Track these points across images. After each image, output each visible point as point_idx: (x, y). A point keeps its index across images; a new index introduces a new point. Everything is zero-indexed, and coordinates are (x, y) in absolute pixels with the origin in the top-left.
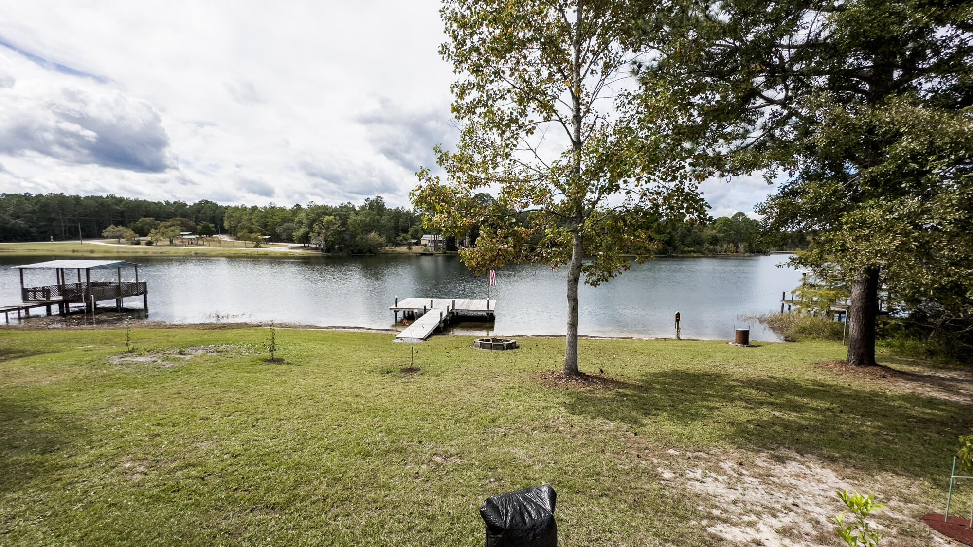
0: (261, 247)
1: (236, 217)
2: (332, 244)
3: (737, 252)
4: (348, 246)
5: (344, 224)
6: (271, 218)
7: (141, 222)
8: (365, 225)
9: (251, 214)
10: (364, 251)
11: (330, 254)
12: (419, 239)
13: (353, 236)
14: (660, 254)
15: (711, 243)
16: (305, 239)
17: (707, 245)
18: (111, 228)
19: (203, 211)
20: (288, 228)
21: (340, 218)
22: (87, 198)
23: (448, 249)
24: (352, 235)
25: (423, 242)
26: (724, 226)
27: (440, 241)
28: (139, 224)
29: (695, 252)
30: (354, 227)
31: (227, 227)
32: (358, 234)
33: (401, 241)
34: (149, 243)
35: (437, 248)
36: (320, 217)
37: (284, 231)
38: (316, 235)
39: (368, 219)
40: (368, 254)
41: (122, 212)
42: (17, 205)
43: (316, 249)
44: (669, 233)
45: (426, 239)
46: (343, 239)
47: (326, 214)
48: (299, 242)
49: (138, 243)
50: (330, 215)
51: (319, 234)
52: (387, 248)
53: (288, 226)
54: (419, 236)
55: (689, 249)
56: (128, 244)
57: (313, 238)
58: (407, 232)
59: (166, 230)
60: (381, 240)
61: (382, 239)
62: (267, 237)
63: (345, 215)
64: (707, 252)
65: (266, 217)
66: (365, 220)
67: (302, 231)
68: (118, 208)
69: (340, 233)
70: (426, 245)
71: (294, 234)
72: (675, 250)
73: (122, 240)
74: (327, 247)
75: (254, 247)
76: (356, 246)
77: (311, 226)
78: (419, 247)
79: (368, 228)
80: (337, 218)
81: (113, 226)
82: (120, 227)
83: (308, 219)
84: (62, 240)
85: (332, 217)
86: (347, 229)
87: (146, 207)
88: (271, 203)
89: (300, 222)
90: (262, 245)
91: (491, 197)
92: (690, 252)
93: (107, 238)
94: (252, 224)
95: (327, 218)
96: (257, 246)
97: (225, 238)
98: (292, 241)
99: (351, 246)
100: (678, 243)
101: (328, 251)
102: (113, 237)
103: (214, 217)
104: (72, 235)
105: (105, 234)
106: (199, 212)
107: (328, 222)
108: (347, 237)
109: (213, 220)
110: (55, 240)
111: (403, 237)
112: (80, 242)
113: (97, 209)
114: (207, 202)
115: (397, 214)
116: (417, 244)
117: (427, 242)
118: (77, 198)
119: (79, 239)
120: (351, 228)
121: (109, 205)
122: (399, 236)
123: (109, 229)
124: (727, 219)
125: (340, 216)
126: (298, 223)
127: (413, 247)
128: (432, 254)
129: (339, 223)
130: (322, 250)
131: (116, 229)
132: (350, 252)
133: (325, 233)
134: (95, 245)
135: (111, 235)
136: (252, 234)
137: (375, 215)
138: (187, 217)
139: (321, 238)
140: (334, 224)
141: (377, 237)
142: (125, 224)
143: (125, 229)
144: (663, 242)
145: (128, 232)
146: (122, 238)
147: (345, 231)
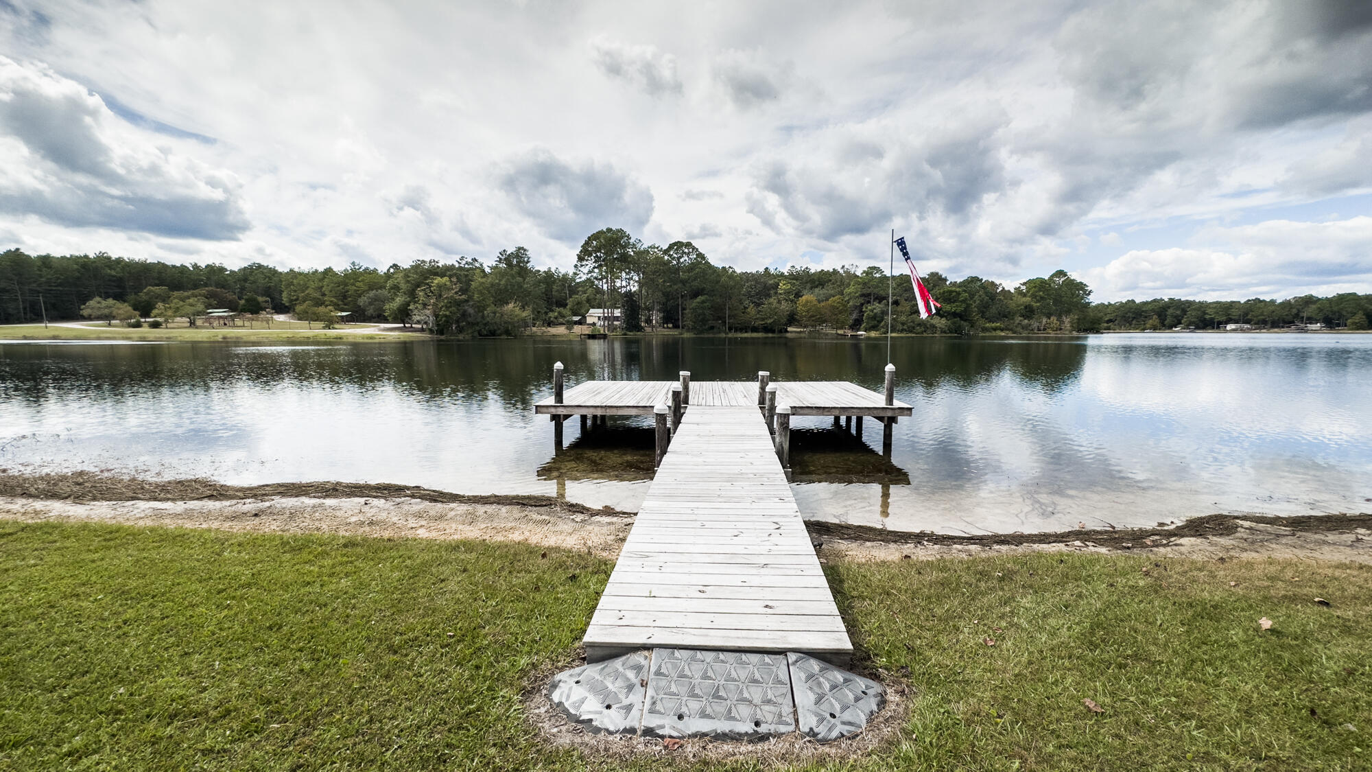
0: (334, 328)
1: (299, 284)
2: (447, 322)
3: (1061, 329)
4: (472, 324)
5: (463, 291)
6: (353, 284)
7: (147, 294)
8: (499, 291)
9: (321, 280)
10: (499, 332)
11: (443, 337)
12: (584, 317)
13: (481, 308)
14: (951, 332)
15: (1025, 317)
16: (402, 315)
17: (1018, 319)
18: (94, 304)
19: (251, 278)
20: (375, 299)
21: (459, 280)
23: (628, 329)
24: (478, 307)
25: (589, 320)
26: (1040, 291)
27: (617, 318)
28: (143, 296)
29: (1002, 330)
30: (481, 294)
31: (285, 300)
32: (488, 306)
33: (556, 318)
34: (156, 325)
35: (612, 328)
36: (426, 278)
37: (370, 304)
38: (420, 307)
39: (503, 282)
40: (504, 337)
41: (120, 280)
43: (421, 330)
44: (964, 301)
45: (594, 315)
46: (464, 315)
47: (436, 274)
48: (395, 321)
49: (138, 325)
50: (443, 275)
51: (425, 305)
52: (534, 329)
53: (376, 296)
54: (583, 311)
55: (994, 325)
56: (123, 326)
57: (416, 312)
58: (565, 306)
59: (181, 303)
60: (524, 314)
61: (527, 314)
62: (344, 314)
63: (466, 276)
64: (1019, 329)
65: (346, 285)
66: (499, 284)
67: (399, 300)
68: (113, 273)
69: (458, 304)
70: (594, 324)
71: (387, 307)
72: (972, 326)
73: (113, 322)
74: (438, 325)
75: (324, 328)
76: (485, 324)
77: (412, 294)
78: (585, 327)
79: (502, 296)
80: (454, 279)
81: (98, 299)
82: (110, 301)
83: (409, 282)
84: (20, 322)
85: (446, 279)
86: (471, 298)
88: (353, 263)
89: (396, 289)
90: (336, 326)
91: (694, 248)
92: (995, 329)
93: (89, 318)
94: (324, 295)
95: (438, 280)
96: (328, 327)
97: (281, 318)
98: (386, 320)
99: (477, 324)
100: (975, 316)
101: (441, 332)
102: (98, 318)
103: (269, 287)
104: (32, 316)
106: (245, 280)
107: (439, 286)
108: (471, 311)
109: (268, 292)
111: (559, 313)
112: (43, 325)
113: (77, 274)
114: (261, 266)
115: (549, 277)
116: (580, 323)
117: (596, 320)
118: (46, 259)
119: (41, 321)
120: (476, 296)
121: (96, 268)
122: (552, 311)
123: (92, 303)
124: (1042, 281)
125: (459, 277)
126: (392, 288)
127: (575, 327)
128: (604, 337)
129: (457, 288)
130: (431, 331)
131: (104, 303)
132: (476, 334)
133: (435, 304)
134: (68, 329)
135: (96, 313)
136: (322, 309)
137: (513, 277)
138: (223, 287)
139: (428, 312)
140: (450, 289)
141: (517, 311)
142: (120, 297)
143: (118, 304)
144: (955, 315)
145: (124, 308)
146: (114, 318)
147: (467, 301)
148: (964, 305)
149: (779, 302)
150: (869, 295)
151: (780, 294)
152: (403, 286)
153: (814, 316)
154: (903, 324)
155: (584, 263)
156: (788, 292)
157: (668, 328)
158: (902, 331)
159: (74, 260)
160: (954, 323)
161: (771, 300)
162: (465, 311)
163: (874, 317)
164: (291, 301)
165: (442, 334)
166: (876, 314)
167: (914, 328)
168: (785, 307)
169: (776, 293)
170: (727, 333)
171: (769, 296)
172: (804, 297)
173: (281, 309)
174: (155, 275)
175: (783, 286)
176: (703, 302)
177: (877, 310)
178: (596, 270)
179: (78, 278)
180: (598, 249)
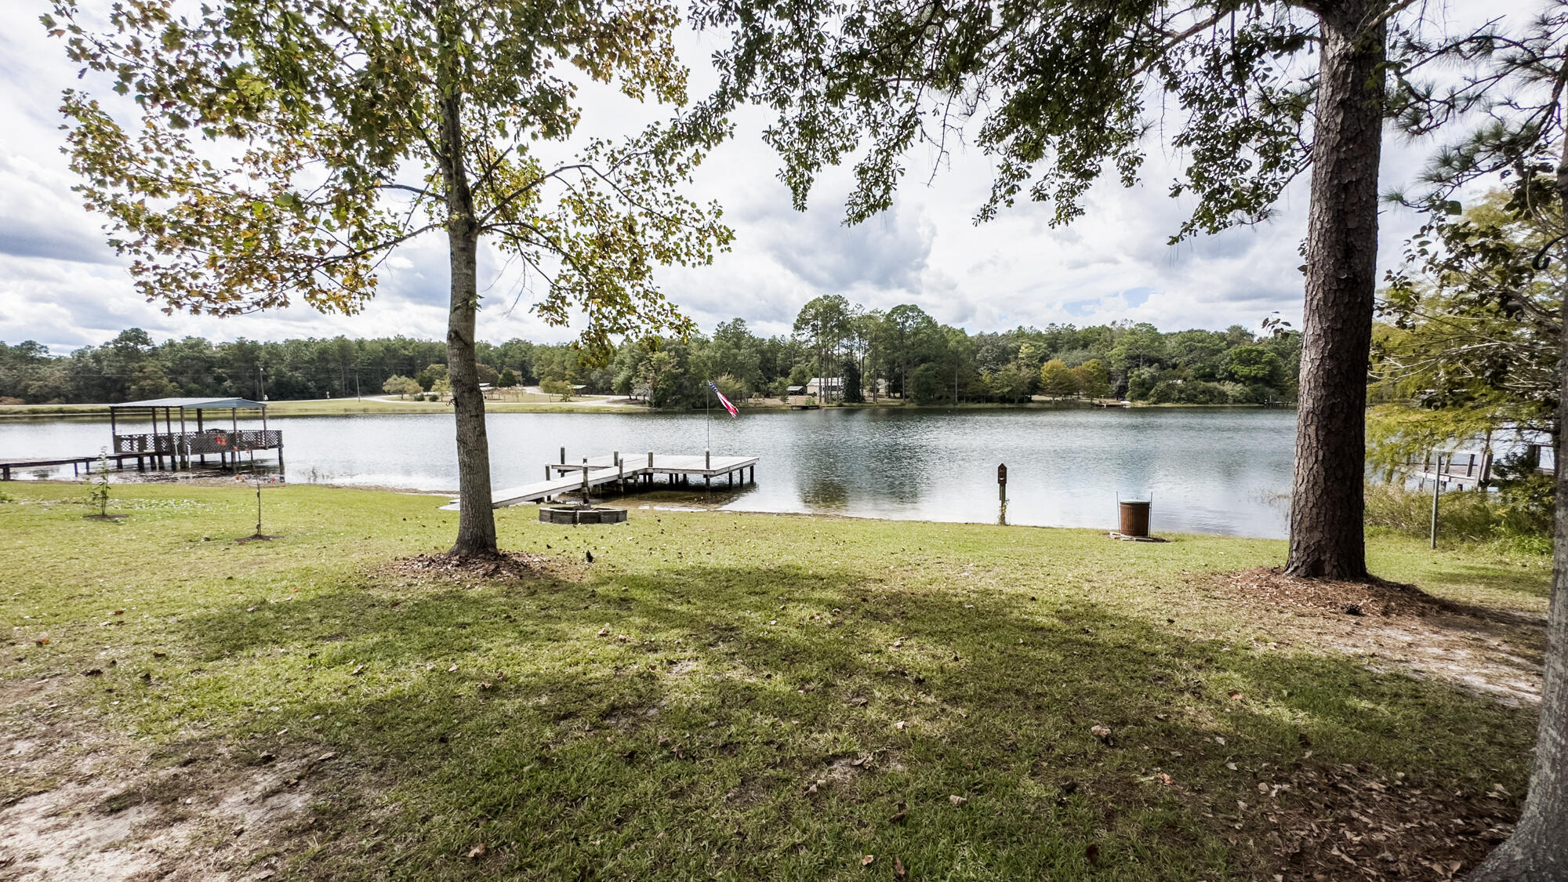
2: (664, 394)
4: (688, 397)
5: (680, 364)
7: (429, 371)
8: (715, 363)
11: (662, 410)
12: (805, 386)
13: (696, 381)
16: (626, 388)
18: (393, 381)
19: (510, 353)
20: (605, 373)
21: (677, 354)
22: (373, 341)
23: (847, 400)
24: (694, 380)
25: (810, 390)
27: (834, 388)
28: (426, 373)
30: (697, 366)
31: (535, 375)
32: (702, 378)
33: (776, 388)
34: (434, 399)
35: (830, 399)
36: (648, 353)
37: (601, 377)
38: (641, 380)
39: (718, 355)
41: (411, 359)
42: (294, 352)
43: (643, 403)
45: (815, 384)
46: (681, 386)
47: (657, 349)
48: (620, 393)
49: (422, 399)
50: (663, 350)
51: (645, 379)
52: (751, 400)
53: (608, 371)
54: (805, 379)
56: (411, 399)
57: (637, 385)
58: (786, 374)
60: (738, 387)
61: (741, 385)
62: (579, 387)
63: (684, 349)
66: (715, 357)
67: (624, 374)
68: (406, 353)
69: (676, 377)
70: (814, 394)
71: (614, 380)
72: (1282, 394)
73: (405, 396)
74: (655, 398)
75: (561, 401)
76: (700, 397)
77: (635, 368)
78: (804, 397)
79: (718, 368)
80: (673, 353)
81: (395, 376)
82: (403, 378)
83: (633, 357)
84: (342, 397)
85: (665, 353)
86: (686, 371)
87: (440, 351)
89: (622, 363)
90: (572, 398)
91: (919, 311)
93: (388, 393)
94: (565, 369)
95: (658, 354)
96: (565, 400)
97: (529, 390)
98: (612, 393)
99: (692, 396)
100: (1289, 380)
102: (395, 393)
103: (524, 360)
104: (350, 391)
105: (386, 388)
106: (506, 355)
107: (659, 361)
108: (686, 383)
109: (520, 365)
110: (333, 396)
111: (780, 383)
112: (358, 399)
114: (519, 341)
115: (774, 347)
116: (802, 393)
117: (816, 390)
118: (361, 343)
119: (356, 396)
120: (692, 370)
121: (395, 350)
122: (772, 380)
123: (390, 380)
125: (677, 351)
126: (618, 362)
129: (674, 362)
130: (650, 402)
131: (399, 380)
132: (690, 406)
133: (653, 378)
134: (374, 403)
135: (393, 389)
136: (560, 384)
137: (729, 348)
138: (488, 363)
139: (647, 385)
140: (666, 363)
141: (731, 382)
142: (410, 374)
143: (409, 381)
144: (1255, 379)
145: (412, 384)
146: (405, 392)
147: (684, 374)
148: (1268, 368)
149: (1019, 368)
150: (1138, 356)
151: (1022, 359)
152: (628, 360)
153: (1061, 384)
154: (1181, 392)
155: (801, 332)
156: (1030, 357)
157: (895, 397)
158: (1178, 400)
159: (379, 342)
160: (1254, 390)
161: (1010, 366)
162: (681, 384)
163: (1143, 384)
164: (539, 374)
165: (659, 406)
166: (1144, 380)
167: (1196, 396)
168: (1026, 373)
169: (1016, 358)
170: (955, 404)
171: (1008, 361)
172: (1050, 362)
173: (530, 381)
174: (437, 353)
175: (1025, 350)
176: (927, 370)
177: (1146, 376)
178: (813, 339)
179: (383, 358)
180: (815, 318)
